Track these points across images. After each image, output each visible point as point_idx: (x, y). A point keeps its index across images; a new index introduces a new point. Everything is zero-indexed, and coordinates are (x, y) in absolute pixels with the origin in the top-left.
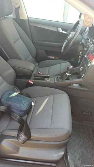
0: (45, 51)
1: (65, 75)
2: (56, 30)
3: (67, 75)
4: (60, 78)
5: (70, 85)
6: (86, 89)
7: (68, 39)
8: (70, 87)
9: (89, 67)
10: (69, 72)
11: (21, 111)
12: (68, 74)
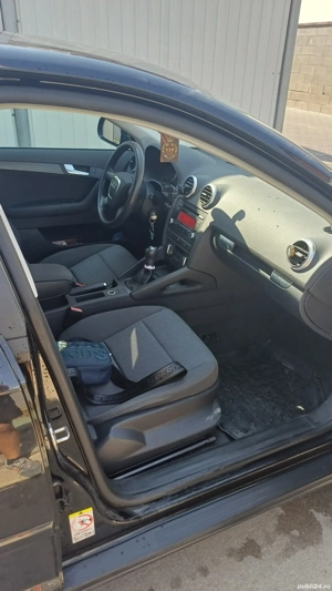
0: (39, 229)
1: (142, 272)
2: (60, 172)
3: (148, 271)
4: (130, 282)
5: (164, 288)
6: (199, 287)
7: (114, 190)
8: (167, 292)
9: (193, 239)
10: (151, 261)
11: (102, 370)
12: (150, 267)
